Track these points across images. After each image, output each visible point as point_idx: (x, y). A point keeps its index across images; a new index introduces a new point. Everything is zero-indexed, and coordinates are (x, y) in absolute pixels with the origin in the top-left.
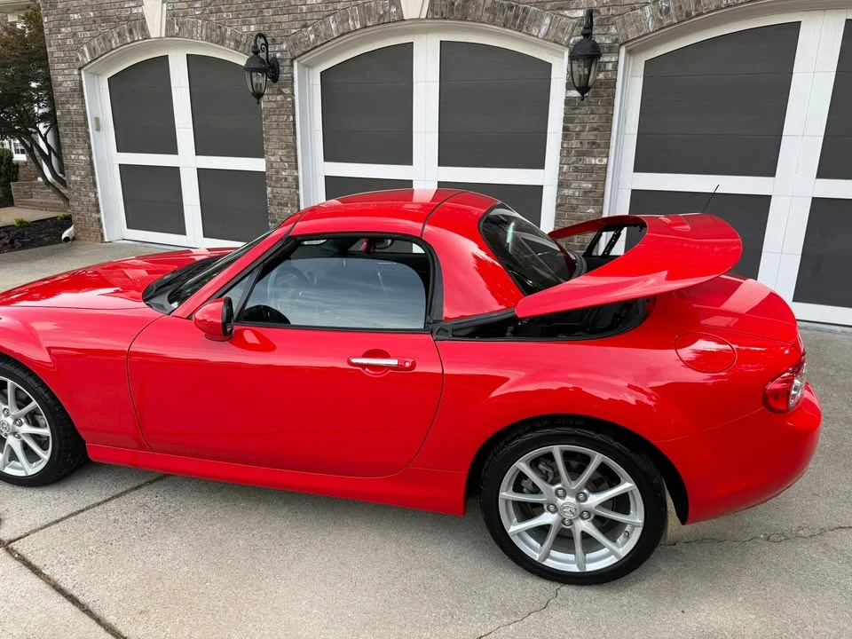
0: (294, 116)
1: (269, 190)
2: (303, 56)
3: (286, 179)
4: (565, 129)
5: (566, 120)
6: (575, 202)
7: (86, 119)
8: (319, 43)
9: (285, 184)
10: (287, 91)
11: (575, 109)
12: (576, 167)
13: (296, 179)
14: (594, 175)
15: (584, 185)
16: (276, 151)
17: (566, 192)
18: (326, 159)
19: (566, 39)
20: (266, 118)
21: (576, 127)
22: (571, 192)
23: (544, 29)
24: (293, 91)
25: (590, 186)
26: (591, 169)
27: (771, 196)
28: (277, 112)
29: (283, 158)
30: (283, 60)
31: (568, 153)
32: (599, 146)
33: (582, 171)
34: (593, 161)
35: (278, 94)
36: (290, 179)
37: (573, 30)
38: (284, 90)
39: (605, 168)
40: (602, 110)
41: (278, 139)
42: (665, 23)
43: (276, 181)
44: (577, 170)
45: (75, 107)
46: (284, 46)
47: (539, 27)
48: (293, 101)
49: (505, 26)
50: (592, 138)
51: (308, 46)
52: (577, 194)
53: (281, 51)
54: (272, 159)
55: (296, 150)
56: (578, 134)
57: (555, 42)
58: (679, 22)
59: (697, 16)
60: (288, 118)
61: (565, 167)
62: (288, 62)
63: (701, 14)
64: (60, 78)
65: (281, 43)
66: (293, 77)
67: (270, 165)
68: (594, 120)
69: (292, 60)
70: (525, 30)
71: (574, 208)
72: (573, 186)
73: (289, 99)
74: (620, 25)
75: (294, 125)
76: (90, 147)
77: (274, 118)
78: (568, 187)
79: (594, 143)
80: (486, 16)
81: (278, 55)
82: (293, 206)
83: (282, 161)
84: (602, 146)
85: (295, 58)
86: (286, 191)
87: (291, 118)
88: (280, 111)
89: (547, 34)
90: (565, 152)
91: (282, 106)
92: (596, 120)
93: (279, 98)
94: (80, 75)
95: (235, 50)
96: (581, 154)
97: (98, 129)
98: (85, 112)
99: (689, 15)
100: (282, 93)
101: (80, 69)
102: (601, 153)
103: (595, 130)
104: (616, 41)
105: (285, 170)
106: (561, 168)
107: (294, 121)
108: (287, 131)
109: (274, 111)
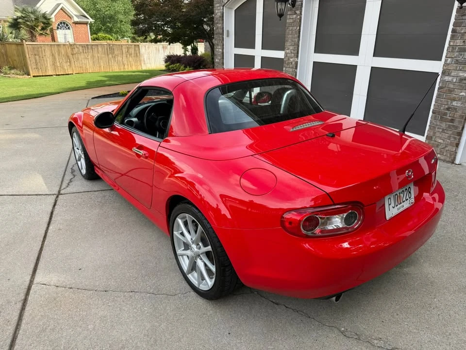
0: (300, 26)
1: (284, 68)
3: (292, 63)
6: (452, 86)
7: (223, 31)
9: (291, 66)
10: (298, 12)
11: (463, 16)
12: (457, 60)
13: (296, 63)
15: (461, 74)
16: (290, 47)
17: (447, 78)
18: (316, 51)
20: (288, 28)
21: (462, 30)
22: (450, 79)
24: (301, 12)
28: (293, 25)
31: (453, 49)
33: (461, 63)
35: (294, 14)
36: (293, 63)
41: (291, 40)
43: (288, 64)
44: (457, 62)
45: (220, 25)
48: (301, 18)
52: (455, 80)
54: (288, 51)
55: (298, 46)
56: (463, 35)
60: (297, 28)
61: (449, 60)
64: (217, 11)
66: (302, 4)
67: (286, 54)
71: (451, 91)
72: (453, 74)
73: (299, 17)
75: (299, 32)
76: (223, 45)
77: (291, 28)
78: (449, 75)
83: (291, 52)
86: (291, 70)
88: (294, 24)
90: (451, 48)
91: (295, 21)
93: (294, 16)
94: (223, 9)
96: (463, 50)
97: (228, 36)
98: (223, 28)
100: (296, 13)
101: (223, 6)
105: (292, 58)
106: (446, 61)
107: (300, 29)
108: (296, 36)
109: (291, 24)
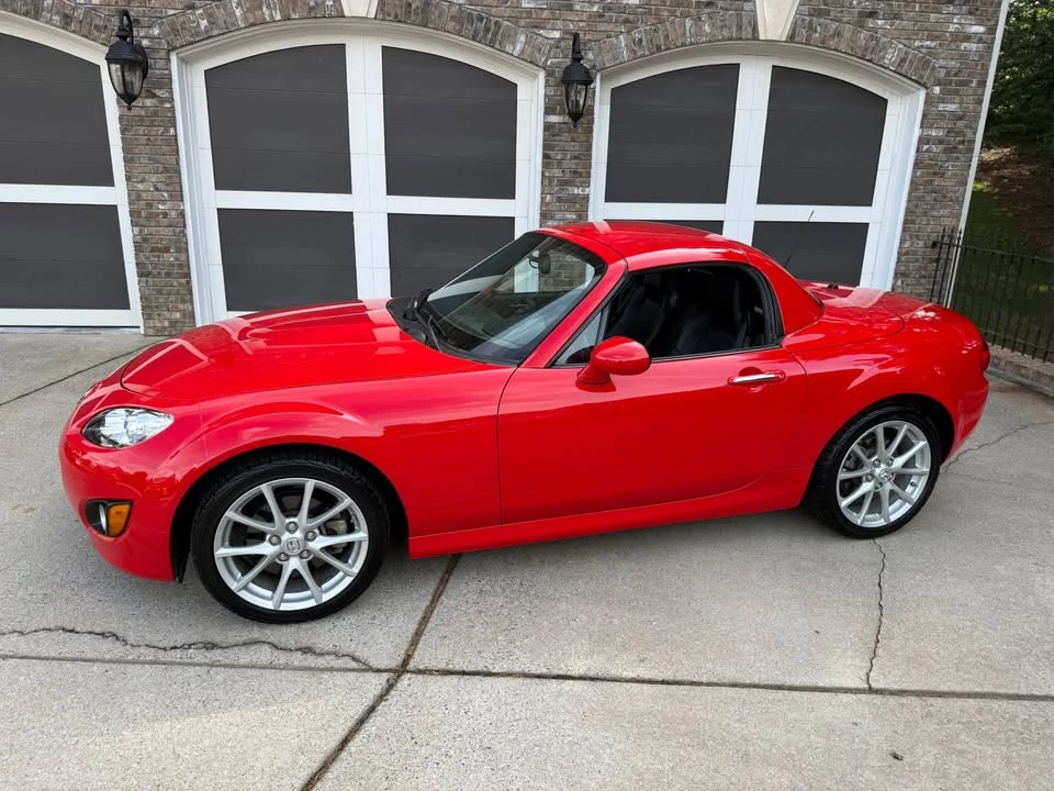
0: (174, 128)
2: (186, 48)
3: (165, 215)
4: (545, 156)
5: (545, 147)
8: (215, 32)
9: (166, 221)
10: (161, 93)
11: (554, 135)
12: (559, 197)
13: (182, 214)
14: (578, 206)
15: (570, 216)
16: (147, 176)
17: (550, 223)
18: (219, 186)
19: (543, 60)
21: (557, 154)
22: (555, 223)
23: (519, 47)
24: (171, 93)
25: (574, 217)
26: (574, 199)
27: (722, 222)
28: (146, 123)
29: (159, 186)
30: (154, 50)
31: (550, 182)
32: (581, 176)
33: (566, 201)
34: (576, 191)
35: (148, 97)
36: (173, 214)
37: (550, 51)
38: (158, 92)
39: (586, 198)
40: (582, 138)
41: (150, 159)
42: (639, 54)
43: (150, 218)
44: (560, 200)
46: (156, 32)
47: (514, 44)
48: (173, 107)
49: (474, 39)
50: (574, 166)
51: (197, 34)
53: (152, 38)
54: (140, 186)
55: (179, 174)
56: (560, 162)
57: (531, 62)
58: (651, 54)
59: (666, 49)
60: (168, 131)
61: (548, 197)
62: (163, 54)
63: (670, 49)
65: (150, 27)
66: (170, 75)
67: (136, 196)
68: (575, 148)
69: (169, 51)
70: (497, 46)
72: (557, 217)
73: (168, 105)
74: (596, 51)
75: (176, 140)
77: (141, 130)
78: (552, 218)
79: (575, 172)
80: (451, 25)
81: (145, 43)
82: (179, 250)
83: (157, 189)
84: (584, 175)
85: (175, 48)
86: (165, 231)
87: (172, 131)
88: (152, 121)
89: (523, 51)
90: (546, 181)
91: (155, 113)
92: (577, 148)
93: (150, 102)
95: (63, 28)
96: (564, 183)
99: (659, 49)
100: (154, 96)
102: (584, 182)
103: (576, 158)
104: (594, 67)
105: (163, 202)
106: (543, 199)
107: (176, 136)
108: (165, 149)
109: (142, 121)
